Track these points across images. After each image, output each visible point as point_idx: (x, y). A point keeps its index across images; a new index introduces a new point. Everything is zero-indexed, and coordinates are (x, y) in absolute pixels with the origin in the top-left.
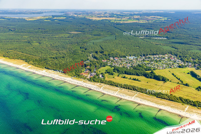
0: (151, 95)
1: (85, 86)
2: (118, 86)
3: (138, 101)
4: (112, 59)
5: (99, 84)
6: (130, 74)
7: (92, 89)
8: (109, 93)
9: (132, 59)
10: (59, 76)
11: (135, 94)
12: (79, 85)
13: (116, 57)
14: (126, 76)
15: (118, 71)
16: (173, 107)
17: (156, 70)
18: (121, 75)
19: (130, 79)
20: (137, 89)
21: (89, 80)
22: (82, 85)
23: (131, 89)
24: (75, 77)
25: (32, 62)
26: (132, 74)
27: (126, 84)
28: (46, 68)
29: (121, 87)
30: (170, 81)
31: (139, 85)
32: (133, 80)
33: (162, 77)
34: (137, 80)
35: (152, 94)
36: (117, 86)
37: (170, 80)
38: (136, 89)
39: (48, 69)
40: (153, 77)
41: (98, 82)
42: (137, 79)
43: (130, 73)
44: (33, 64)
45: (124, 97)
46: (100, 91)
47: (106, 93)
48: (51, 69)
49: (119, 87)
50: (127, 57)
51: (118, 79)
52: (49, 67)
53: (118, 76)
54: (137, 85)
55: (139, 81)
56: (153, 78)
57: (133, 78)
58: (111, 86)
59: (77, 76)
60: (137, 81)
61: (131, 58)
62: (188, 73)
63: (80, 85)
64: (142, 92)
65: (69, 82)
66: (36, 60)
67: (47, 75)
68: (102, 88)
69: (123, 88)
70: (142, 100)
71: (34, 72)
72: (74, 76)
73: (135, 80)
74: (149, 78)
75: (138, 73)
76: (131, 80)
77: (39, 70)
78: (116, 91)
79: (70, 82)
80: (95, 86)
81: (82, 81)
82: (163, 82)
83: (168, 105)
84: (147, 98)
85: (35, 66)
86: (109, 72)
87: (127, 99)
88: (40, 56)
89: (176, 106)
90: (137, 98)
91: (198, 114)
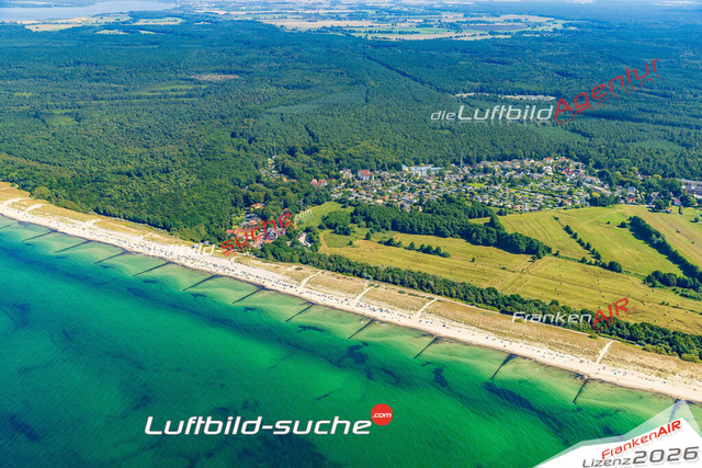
0: (483, 305)
1: (244, 278)
2: (365, 274)
3: (436, 326)
4: (347, 174)
5: (294, 267)
6: (412, 232)
7: (268, 285)
8: (329, 302)
9: (425, 174)
10: (146, 242)
11: (424, 303)
12: (220, 272)
13: (364, 167)
14: (398, 237)
15: (368, 219)
16: (558, 346)
17: (508, 215)
18: (378, 236)
19: (411, 247)
20: (432, 283)
21: (260, 253)
22: (232, 274)
23: (412, 286)
24: (207, 242)
25: (44, 190)
26: (420, 230)
27: (393, 265)
28: (97, 211)
29: (375, 279)
30: (556, 255)
31: (440, 272)
32: (421, 254)
33: (528, 238)
34: (437, 252)
35: (485, 302)
36: (360, 276)
37: (554, 252)
38: (428, 286)
39: (106, 214)
40: (494, 241)
41: (292, 261)
42: (434, 248)
43: (412, 226)
44: (49, 199)
45: (384, 314)
46: (297, 294)
47: (320, 302)
48: (117, 213)
49: (368, 278)
50: (405, 168)
51: (365, 249)
52: (110, 208)
53: (368, 237)
54: (434, 270)
55: (443, 255)
56: (495, 245)
57: (422, 246)
58: (340, 275)
59: (213, 239)
60: (437, 257)
61: (421, 171)
62: (623, 225)
63: (226, 273)
64: (451, 296)
65: (182, 261)
66: (61, 183)
67: (101, 239)
68: (304, 282)
69: (383, 281)
70: (447, 323)
71: (53, 225)
72: (202, 241)
73: (427, 250)
74: (479, 244)
75: (442, 227)
76: (413, 252)
77: (72, 221)
78: (354, 291)
79: (188, 264)
80: (280, 277)
81: (232, 259)
82: (529, 257)
83: (539, 340)
84: (468, 317)
85: (58, 205)
86: (336, 225)
87: (395, 321)
88: (78, 167)
89: (568, 343)
90: (432, 317)
91: (641, 369)
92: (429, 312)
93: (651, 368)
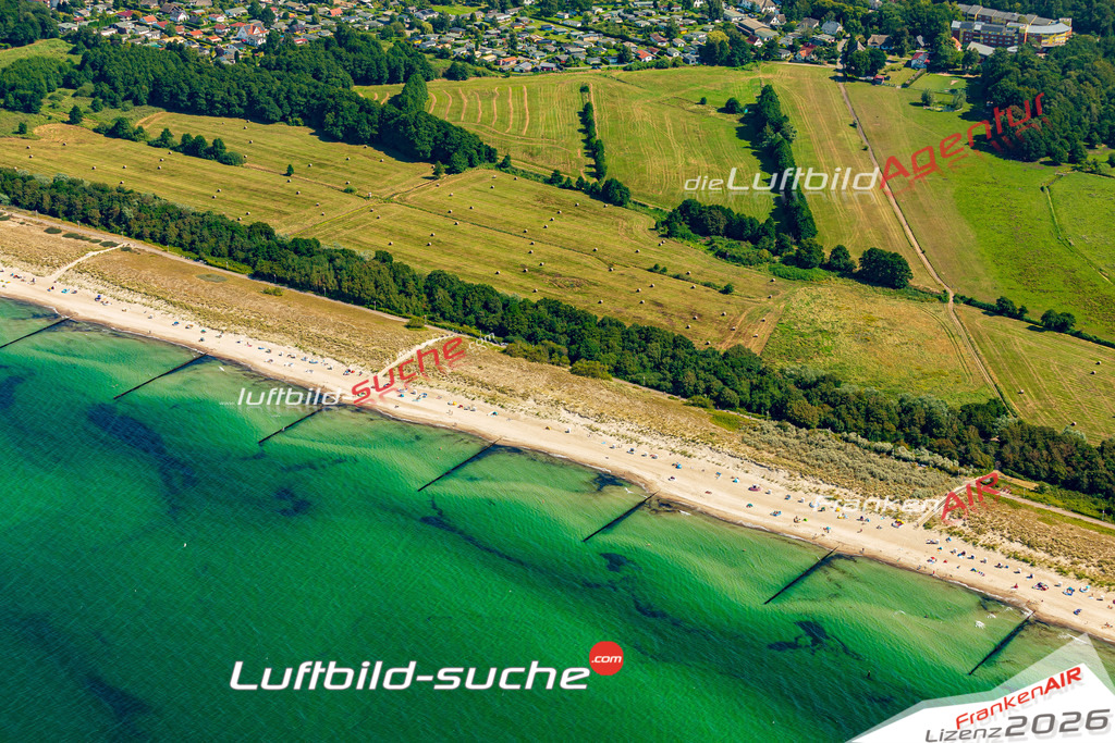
0: (226, 262)
3: (79, 300)
11: (84, 252)
14: (155, 120)
17: (472, 80)
18: (109, 116)
19: (163, 141)
23: (86, 221)
26: (211, 103)
29: (13, 202)
30: (504, 166)
31: (191, 194)
32: (180, 158)
34: (215, 152)
37: (500, 160)
53: (75, 118)
54: (178, 191)
55: (226, 160)
56: (376, 142)
57: (186, 137)
62: (730, 107)
64: (163, 241)
69: (27, 207)
70: (110, 293)
73: (192, 148)
74: (334, 139)
75: (263, 98)
76: (163, 153)
82: (427, 169)
84: (163, 282)
86: (12, 89)
89: (344, 337)
90: (83, 280)
91: (463, 386)
92: (80, 270)
93: (485, 385)
